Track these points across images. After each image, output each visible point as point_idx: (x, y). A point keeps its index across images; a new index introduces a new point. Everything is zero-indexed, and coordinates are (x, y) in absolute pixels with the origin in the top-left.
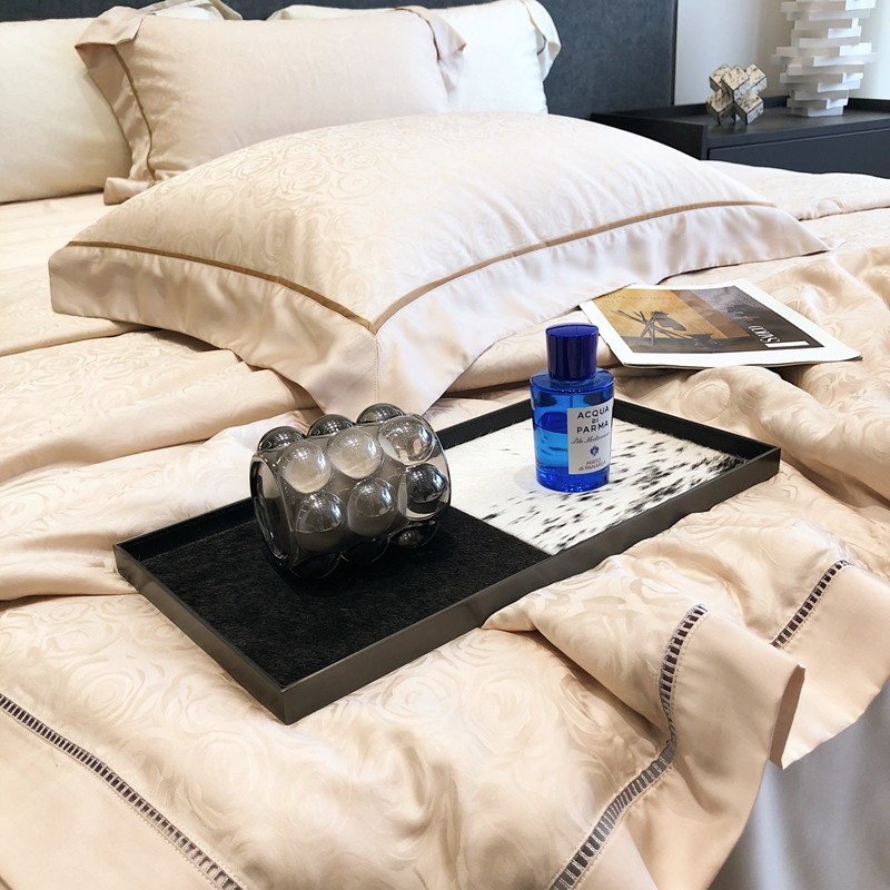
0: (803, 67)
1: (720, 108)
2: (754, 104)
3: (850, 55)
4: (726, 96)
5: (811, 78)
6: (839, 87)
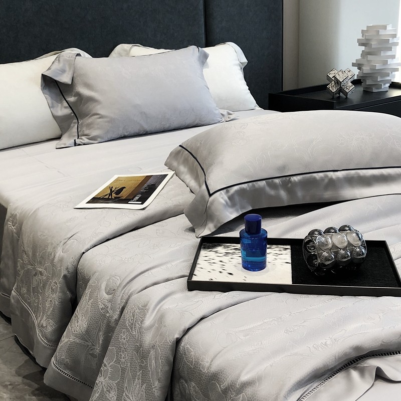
0: (371, 69)
1: (334, 90)
2: (351, 88)
3: (392, 63)
4: (336, 84)
5: (374, 74)
6: (387, 78)
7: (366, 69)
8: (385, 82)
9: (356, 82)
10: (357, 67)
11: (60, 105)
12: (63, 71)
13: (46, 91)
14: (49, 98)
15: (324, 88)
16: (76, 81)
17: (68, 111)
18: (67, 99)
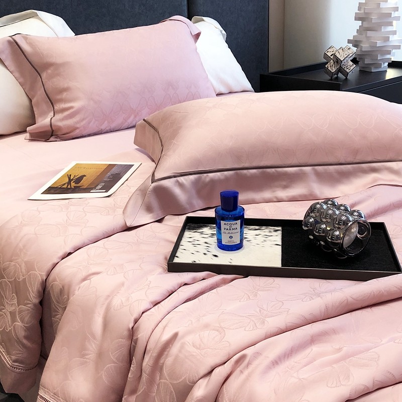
0: (370, 46)
1: (333, 70)
2: (352, 68)
3: (393, 39)
4: (336, 63)
5: (374, 52)
6: (388, 56)
8: (385, 61)
9: (354, 61)
10: (351, 45)
15: (321, 66)
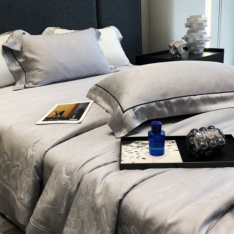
0: (193, 40)
1: (173, 53)
2: (183, 52)
3: (205, 37)
4: (175, 49)
5: (196, 43)
6: (203, 46)
7: (191, 41)
8: (202, 48)
9: (185, 48)
10: (184, 40)
11: (14, 64)
12: (15, 43)
13: (5, 56)
14: (7, 60)
15: (167, 52)
16: (23, 49)
17: (19, 68)
18: (18, 60)
